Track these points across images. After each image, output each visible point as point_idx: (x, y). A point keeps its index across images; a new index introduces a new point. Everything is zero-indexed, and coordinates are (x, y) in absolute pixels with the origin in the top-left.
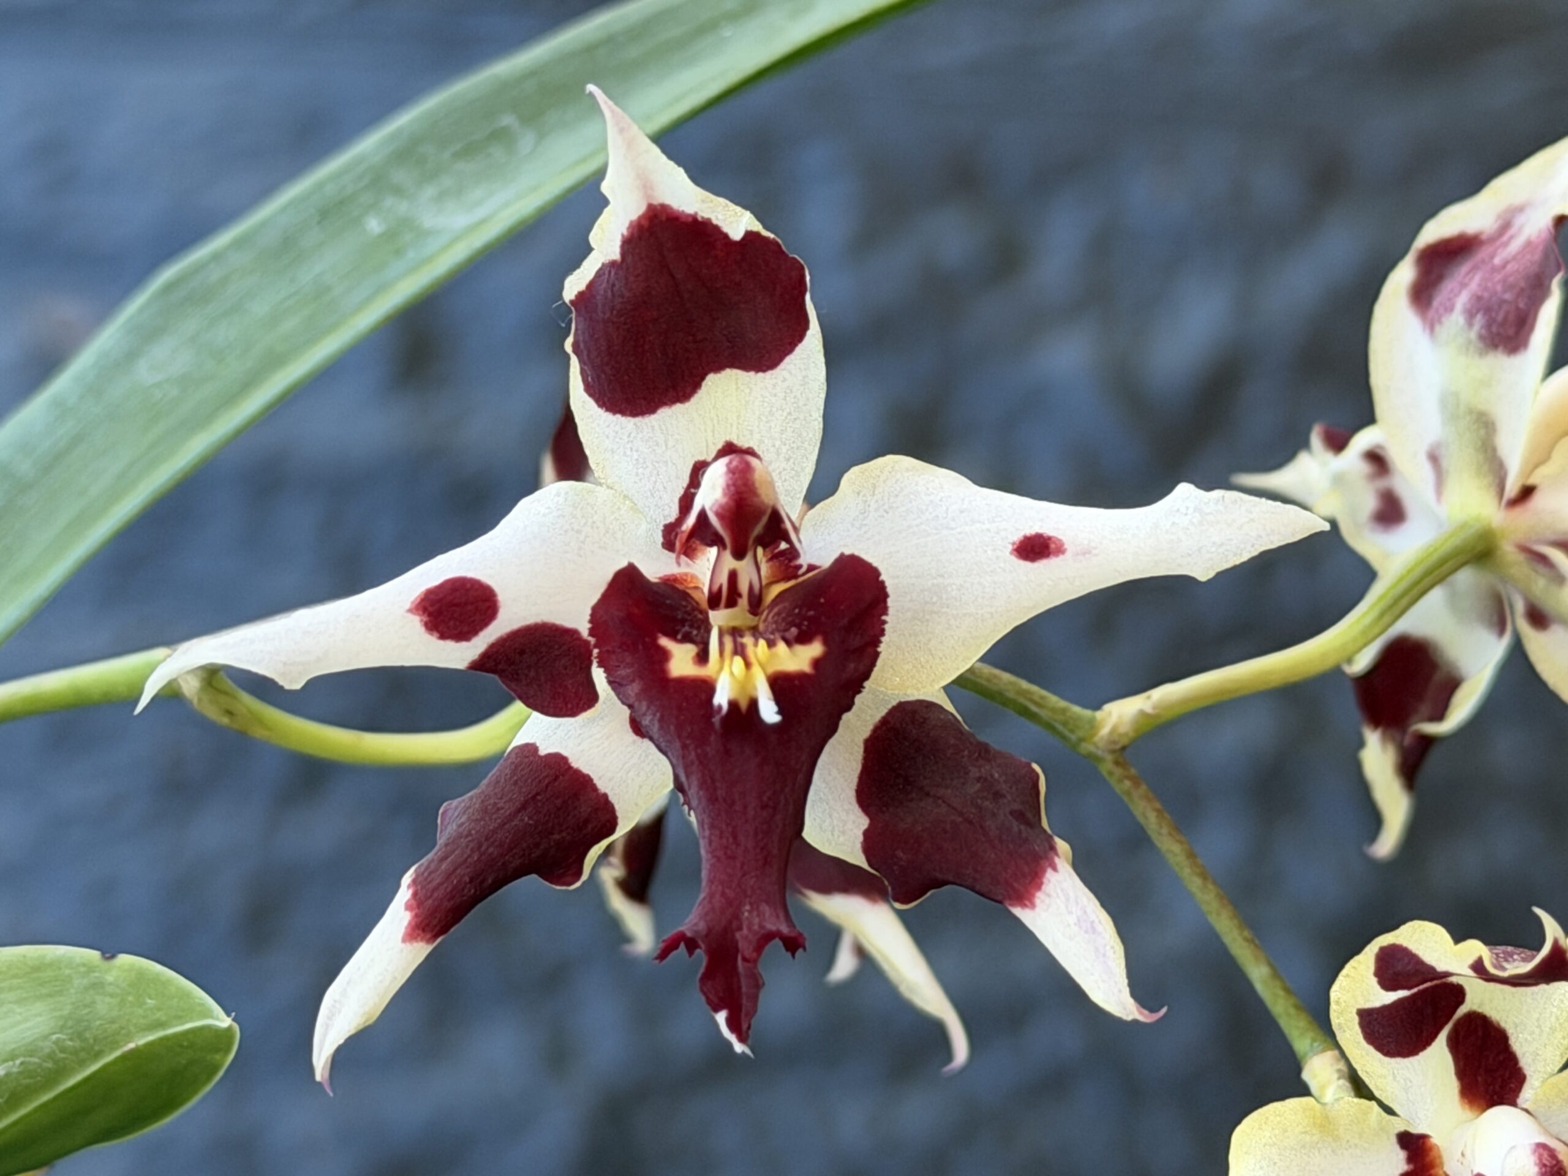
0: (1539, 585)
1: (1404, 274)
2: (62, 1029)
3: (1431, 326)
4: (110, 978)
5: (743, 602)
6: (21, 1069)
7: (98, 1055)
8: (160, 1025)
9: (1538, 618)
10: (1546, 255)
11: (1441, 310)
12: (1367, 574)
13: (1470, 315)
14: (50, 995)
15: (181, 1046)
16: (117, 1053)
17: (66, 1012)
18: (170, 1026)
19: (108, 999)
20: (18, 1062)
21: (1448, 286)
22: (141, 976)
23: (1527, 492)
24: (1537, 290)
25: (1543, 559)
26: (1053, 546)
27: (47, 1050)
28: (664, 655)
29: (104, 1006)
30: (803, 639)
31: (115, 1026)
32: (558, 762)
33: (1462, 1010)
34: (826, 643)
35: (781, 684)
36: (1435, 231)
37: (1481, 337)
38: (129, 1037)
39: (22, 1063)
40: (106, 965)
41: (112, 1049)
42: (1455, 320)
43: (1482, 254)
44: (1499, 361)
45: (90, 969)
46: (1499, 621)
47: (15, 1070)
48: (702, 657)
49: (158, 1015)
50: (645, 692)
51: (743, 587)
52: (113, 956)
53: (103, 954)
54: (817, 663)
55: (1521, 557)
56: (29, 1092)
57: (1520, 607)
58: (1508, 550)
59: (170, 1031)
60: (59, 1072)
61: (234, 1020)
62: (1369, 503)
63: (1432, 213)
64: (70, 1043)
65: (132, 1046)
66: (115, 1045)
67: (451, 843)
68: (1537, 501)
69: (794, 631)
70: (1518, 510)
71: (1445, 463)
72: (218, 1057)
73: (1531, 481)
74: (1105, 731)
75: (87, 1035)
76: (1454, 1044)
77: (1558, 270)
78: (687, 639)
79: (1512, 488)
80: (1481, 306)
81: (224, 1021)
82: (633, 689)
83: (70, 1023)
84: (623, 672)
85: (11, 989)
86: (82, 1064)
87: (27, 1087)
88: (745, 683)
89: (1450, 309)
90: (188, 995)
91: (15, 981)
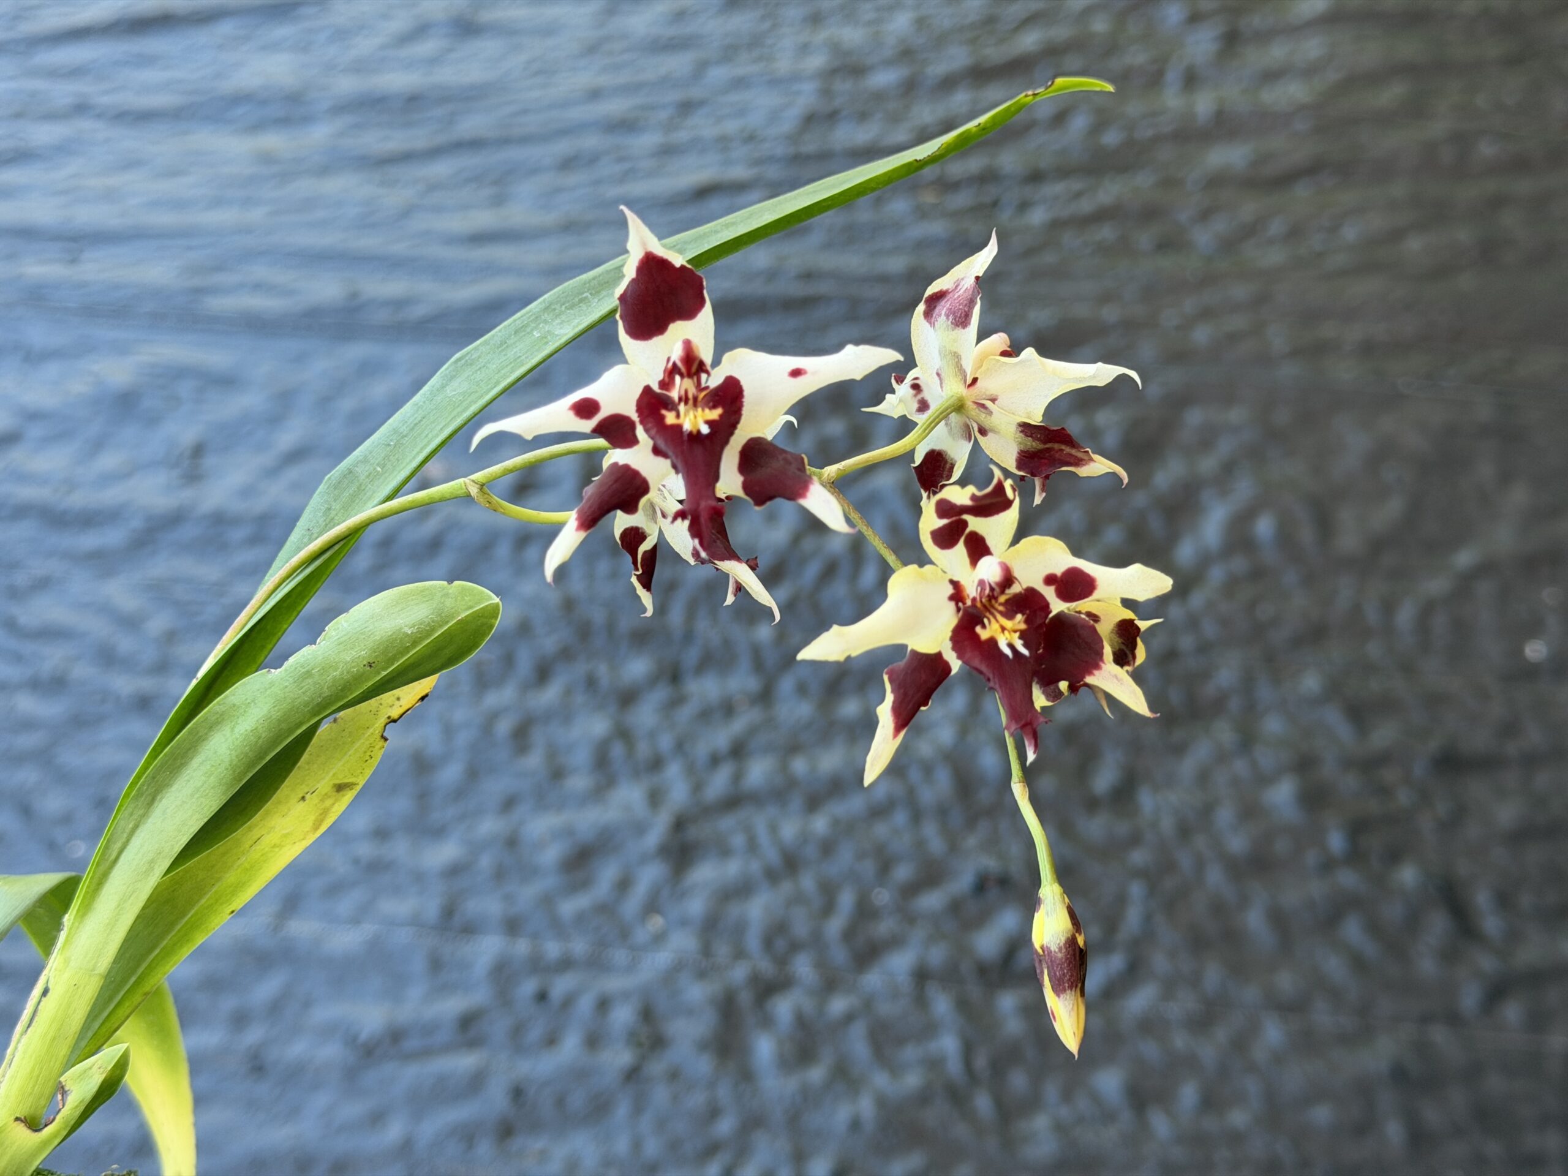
0: (982, 417)
1: (921, 307)
2: (432, 614)
3: (932, 324)
4: (450, 591)
5: (691, 402)
6: (417, 630)
7: (447, 622)
8: (471, 607)
9: (983, 432)
10: (973, 292)
11: (937, 317)
12: (916, 424)
13: (947, 316)
14: (427, 601)
15: (479, 616)
16: (455, 621)
17: (434, 606)
18: (475, 607)
19: (450, 600)
20: (416, 628)
21: (937, 311)
22: (463, 588)
23: (975, 380)
24: (971, 303)
25: (983, 406)
26: (803, 372)
27: (427, 622)
28: (663, 418)
29: (449, 603)
30: (714, 407)
31: (453, 610)
32: (627, 467)
33: (968, 531)
34: (723, 407)
35: (709, 423)
36: (930, 290)
37: (952, 323)
38: (459, 614)
39: (418, 628)
40: (449, 586)
41: (452, 620)
42: (942, 318)
43: (948, 297)
44: (960, 331)
45: (443, 588)
46: (968, 435)
47: (415, 631)
48: (678, 416)
49: (470, 604)
50: (658, 432)
51: (690, 396)
52: (452, 583)
53: (448, 582)
54: (721, 416)
55: (975, 406)
56: (421, 639)
57: (976, 429)
58: (969, 405)
59: (475, 609)
60: (433, 630)
61: (500, 600)
62: (916, 406)
63: (930, 284)
64: (436, 619)
65: (460, 618)
66: (454, 618)
67: (589, 499)
68: (979, 383)
69: (711, 404)
70: (971, 389)
71: (943, 375)
72: (493, 621)
73: (976, 376)
74: (826, 476)
75: (443, 615)
76: (966, 543)
77: (979, 293)
78: (670, 410)
79: (969, 381)
80: (950, 312)
81: (496, 600)
82: (653, 432)
83: (435, 611)
84: (650, 425)
85: (412, 600)
86: (441, 626)
87: (420, 637)
88: (695, 424)
89: (940, 315)
90: (482, 592)
91: (414, 597)
